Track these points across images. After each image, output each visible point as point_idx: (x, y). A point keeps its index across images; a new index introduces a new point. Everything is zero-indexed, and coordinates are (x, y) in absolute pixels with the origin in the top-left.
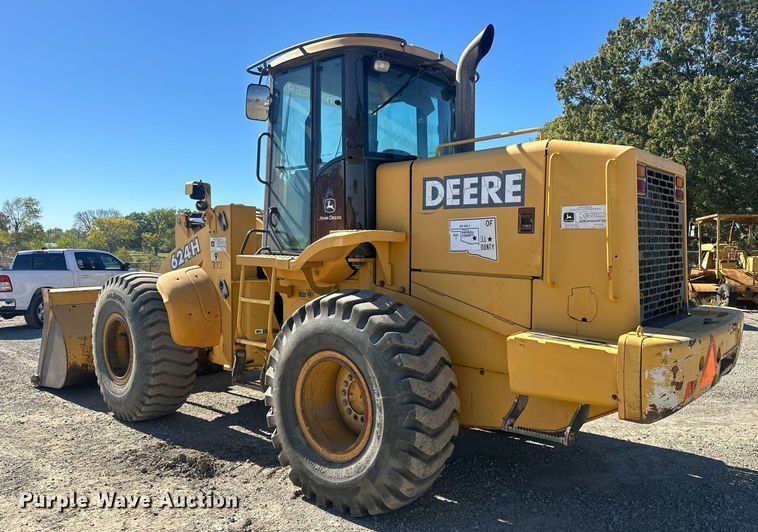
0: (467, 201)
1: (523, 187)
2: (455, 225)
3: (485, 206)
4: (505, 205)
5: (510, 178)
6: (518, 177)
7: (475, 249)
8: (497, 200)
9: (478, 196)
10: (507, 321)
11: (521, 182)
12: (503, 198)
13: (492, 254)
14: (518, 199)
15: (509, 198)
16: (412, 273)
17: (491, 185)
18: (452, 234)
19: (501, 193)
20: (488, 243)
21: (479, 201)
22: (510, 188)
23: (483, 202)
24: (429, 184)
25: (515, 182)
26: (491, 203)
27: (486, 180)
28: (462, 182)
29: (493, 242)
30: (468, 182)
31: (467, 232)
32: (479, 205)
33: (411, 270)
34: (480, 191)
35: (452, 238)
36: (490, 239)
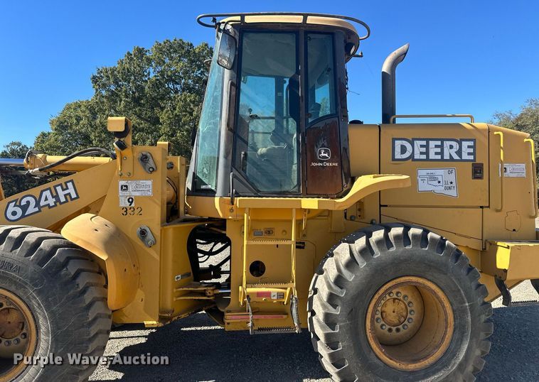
0: (432, 156)
1: (474, 150)
2: (422, 172)
3: (447, 160)
4: (462, 160)
5: (465, 144)
6: (471, 143)
7: (440, 189)
8: (456, 157)
9: (442, 153)
10: (465, 237)
11: (474, 147)
12: (460, 156)
13: (453, 193)
14: (472, 157)
15: (465, 156)
16: (382, 208)
17: (451, 147)
18: (420, 179)
19: (459, 153)
20: (450, 185)
21: (442, 157)
22: (465, 150)
23: (445, 158)
24: (398, 143)
25: (469, 147)
26: (451, 159)
27: (447, 144)
28: (428, 143)
29: (454, 184)
30: (432, 144)
31: (433, 178)
32: (442, 159)
33: (381, 206)
34: (442, 150)
35: (420, 182)
36: (451, 183)
